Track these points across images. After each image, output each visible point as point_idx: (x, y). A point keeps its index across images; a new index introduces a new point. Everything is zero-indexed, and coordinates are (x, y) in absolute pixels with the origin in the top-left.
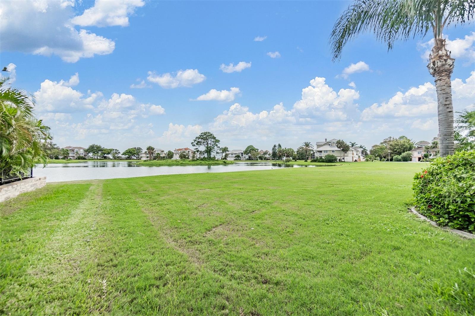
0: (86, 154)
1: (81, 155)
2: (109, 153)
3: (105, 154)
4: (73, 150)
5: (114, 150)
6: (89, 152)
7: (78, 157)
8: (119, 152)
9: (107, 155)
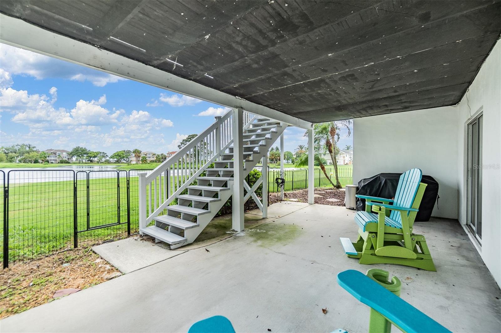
0: (70, 158)
1: (64, 159)
2: (95, 157)
3: (91, 157)
4: (55, 154)
5: (101, 153)
6: (73, 156)
7: (60, 161)
8: (107, 156)
9: (93, 159)
